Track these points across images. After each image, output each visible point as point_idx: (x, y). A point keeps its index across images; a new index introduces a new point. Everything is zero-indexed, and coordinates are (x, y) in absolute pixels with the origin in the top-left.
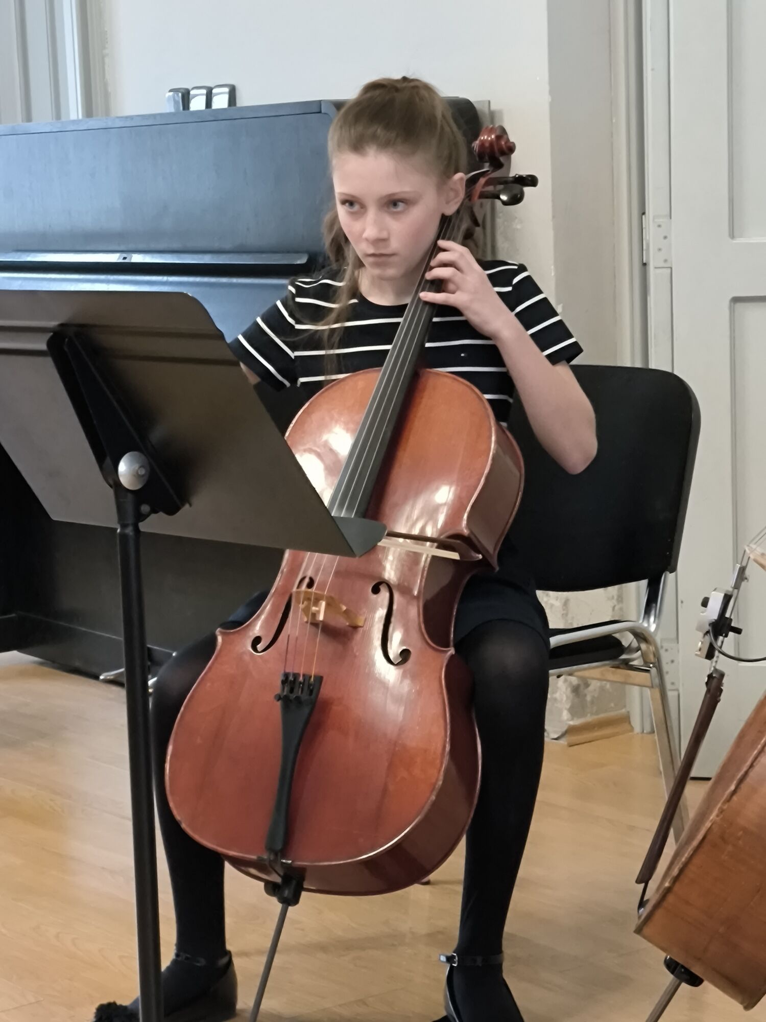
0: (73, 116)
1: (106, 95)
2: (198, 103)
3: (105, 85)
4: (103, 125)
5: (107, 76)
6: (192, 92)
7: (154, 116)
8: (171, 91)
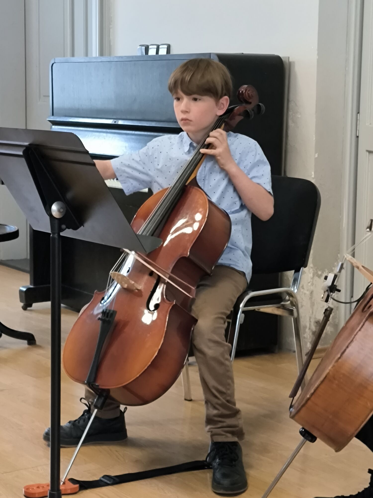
0: (94, 55)
1: (110, 46)
2: (152, 52)
3: (110, 41)
4: (109, 60)
5: (111, 37)
6: (150, 47)
7: (132, 57)
8: (140, 46)
